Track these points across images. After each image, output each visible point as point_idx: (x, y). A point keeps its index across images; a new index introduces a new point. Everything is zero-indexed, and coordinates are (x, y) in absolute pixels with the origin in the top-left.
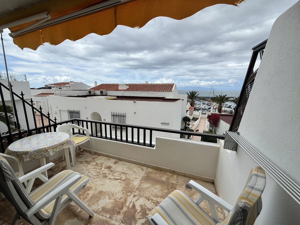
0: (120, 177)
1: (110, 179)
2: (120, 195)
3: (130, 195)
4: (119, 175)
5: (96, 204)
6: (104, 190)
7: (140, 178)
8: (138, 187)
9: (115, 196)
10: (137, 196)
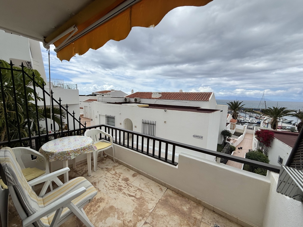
0: (135, 193)
1: (124, 193)
2: (130, 217)
3: (141, 220)
4: (135, 191)
5: (103, 221)
6: (115, 205)
7: (156, 200)
8: (151, 212)
9: (124, 217)
10: (149, 224)
